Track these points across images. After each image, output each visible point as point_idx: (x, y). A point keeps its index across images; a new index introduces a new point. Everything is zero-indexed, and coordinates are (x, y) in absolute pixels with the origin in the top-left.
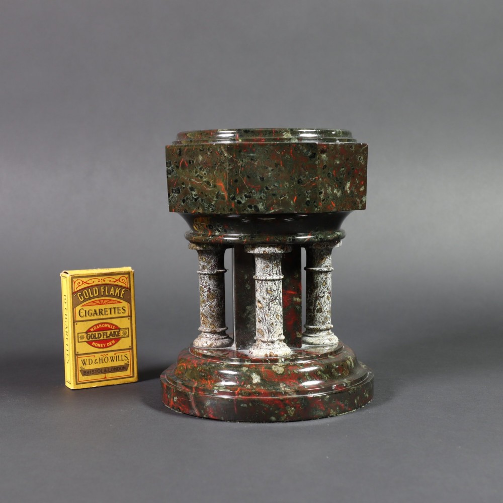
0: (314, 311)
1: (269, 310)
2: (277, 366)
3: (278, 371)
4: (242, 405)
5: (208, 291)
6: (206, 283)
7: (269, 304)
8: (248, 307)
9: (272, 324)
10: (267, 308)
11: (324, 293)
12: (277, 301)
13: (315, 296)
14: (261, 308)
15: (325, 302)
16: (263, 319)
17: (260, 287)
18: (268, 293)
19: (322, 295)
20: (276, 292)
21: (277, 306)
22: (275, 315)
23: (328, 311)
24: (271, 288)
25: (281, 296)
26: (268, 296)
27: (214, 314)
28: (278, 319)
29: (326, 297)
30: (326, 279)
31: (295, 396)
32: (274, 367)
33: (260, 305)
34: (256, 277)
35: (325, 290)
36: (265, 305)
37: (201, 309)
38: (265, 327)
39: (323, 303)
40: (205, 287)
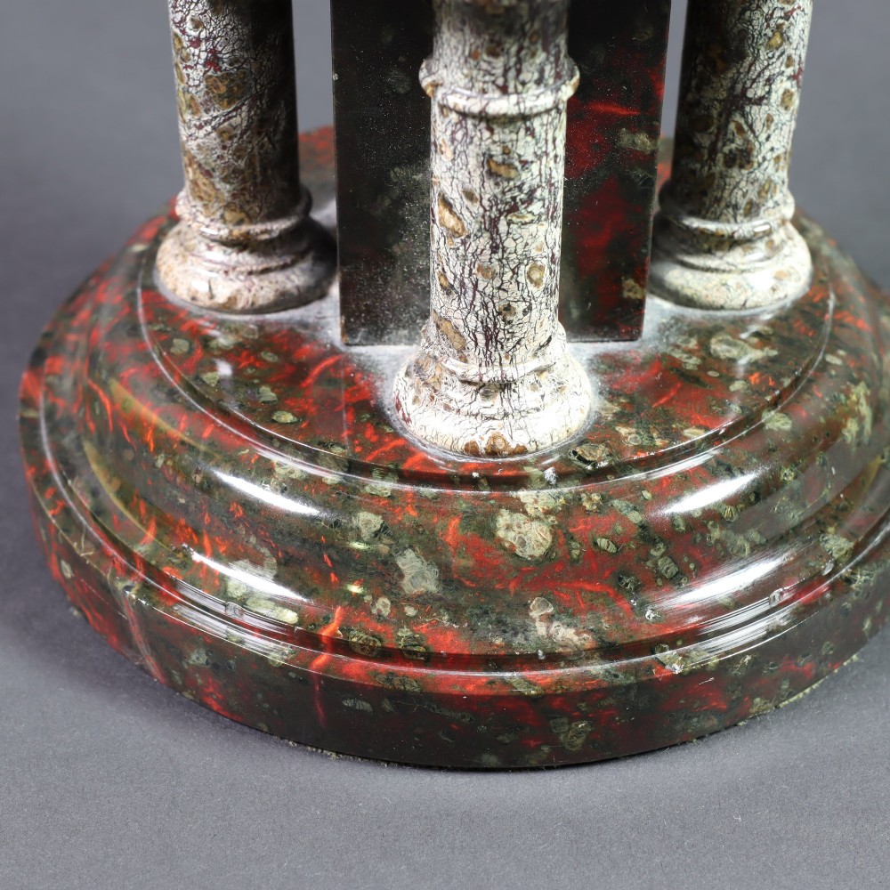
0: (712, 158)
1: (494, 249)
2: (519, 517)
3: (523, 544)
4: (348, 703)
5: (207, 63)
6: (197, 25)
7: (494, 223)
8: (398, 173)
9: (508, 308)
10: (484, 241)
11: (769, 81)
12: (536, 207)
13: (723, 94)
14: (454, 233)
15: (769, 119)
16: (462, 285)
17: (453, 140)
18: (491, 174)
19: (760, 93)
20: (535, 168)
21: (533, 228)
22: (523, 269)
23: (777, 159)
24: (506, 152)
25: (559, 175)
26: (490, 189)
27: (242, 164)
28: (537, 283)
29: (775, 97)
30: (787, 16)
31: (597, 668)
32: (504, 518)
33: (451, 222)
34: (436, 86)
35: (777, 67)
36: (474, 227)
37: (184, 133)
38: (472, 322)
39: (758, 126)
40: (196, 42)
